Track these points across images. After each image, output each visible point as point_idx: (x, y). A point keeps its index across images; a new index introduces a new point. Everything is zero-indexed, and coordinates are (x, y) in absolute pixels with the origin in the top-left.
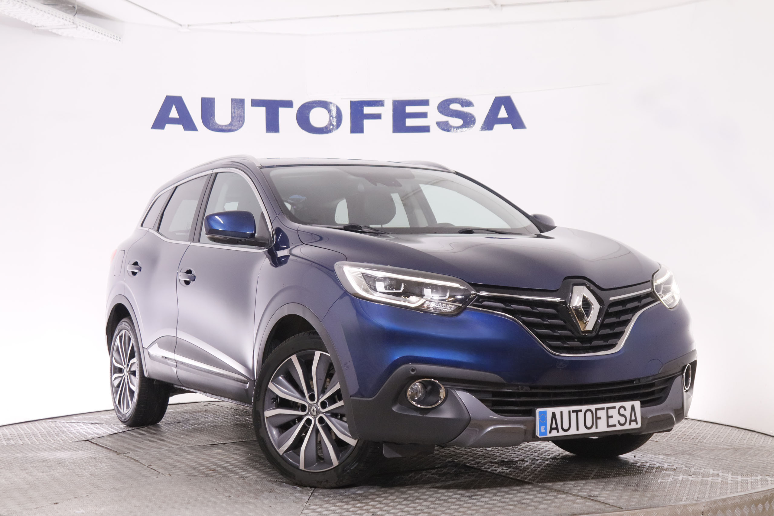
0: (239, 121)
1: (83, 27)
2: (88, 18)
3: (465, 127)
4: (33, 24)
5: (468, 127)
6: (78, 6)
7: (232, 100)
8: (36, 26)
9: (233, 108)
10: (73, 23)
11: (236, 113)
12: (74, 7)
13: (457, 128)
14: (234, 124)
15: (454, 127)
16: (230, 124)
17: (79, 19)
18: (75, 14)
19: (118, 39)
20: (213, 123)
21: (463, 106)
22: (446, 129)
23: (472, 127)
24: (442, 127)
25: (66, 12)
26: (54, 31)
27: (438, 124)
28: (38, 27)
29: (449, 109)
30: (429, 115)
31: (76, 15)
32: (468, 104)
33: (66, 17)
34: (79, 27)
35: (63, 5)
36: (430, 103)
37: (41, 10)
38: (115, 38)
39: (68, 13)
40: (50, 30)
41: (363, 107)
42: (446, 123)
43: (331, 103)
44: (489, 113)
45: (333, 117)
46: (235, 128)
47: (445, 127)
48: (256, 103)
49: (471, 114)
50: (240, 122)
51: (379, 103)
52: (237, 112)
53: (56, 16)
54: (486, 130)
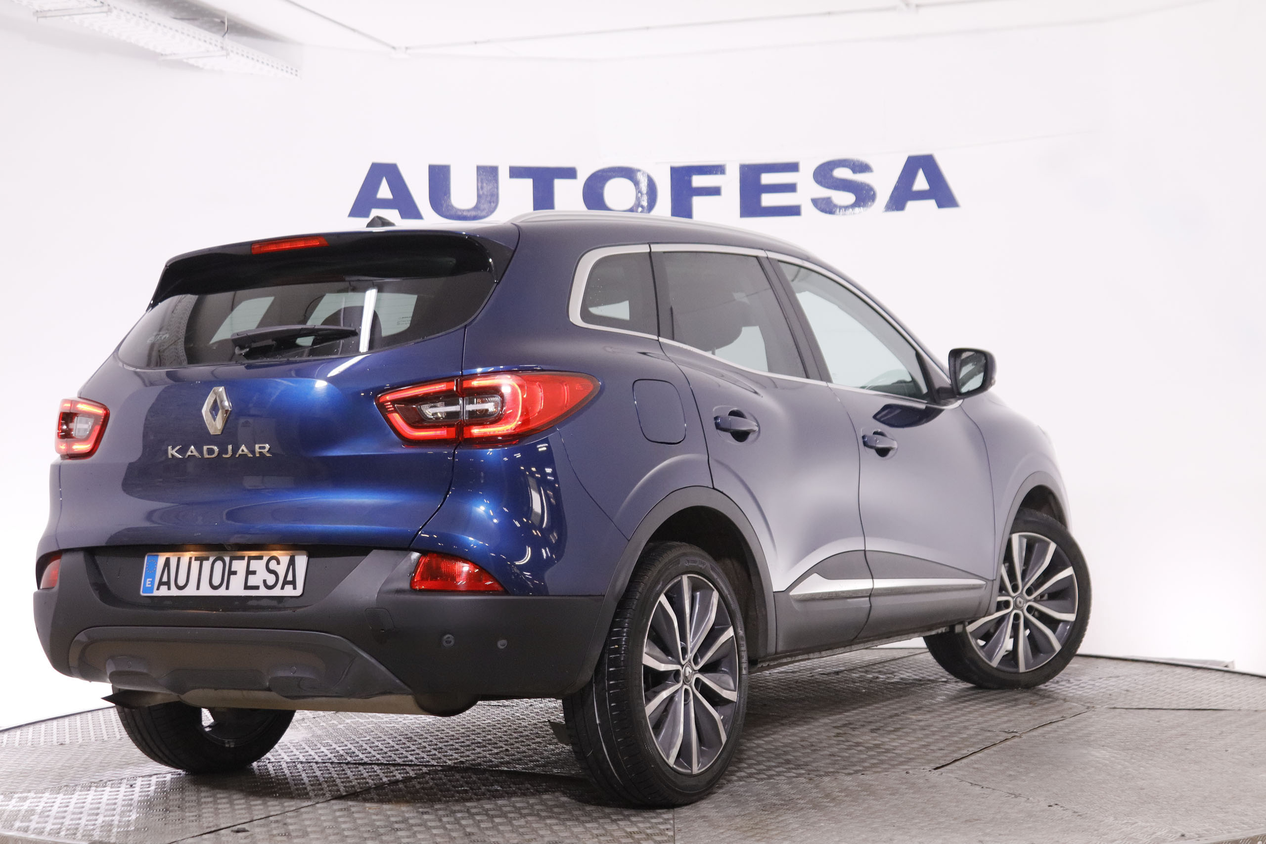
0: (490, 203)
1: (237, 53)
2: (245, 39)
3: (859, 206)
4: (159, 50)
5: (864, 206)
6: (228, 20)
7: (479, 168)
8: (163, 53)
9: (480, 180)
10: (222, 48)
11: (485, 189)
12: (223, 22)
13: (846, 208)
14: (482, 207)
15: (841, 208)
16: (476, 208)
17: (230, 42)
18: (225, 33)
19: (294, 72)
20: (448, 205)
21: (854, 172)
22: (828, 210)
23: (871, 206)
24: (820, 208)
25: (209, 29)
26: (191, 62)
27: (815, 202)
28: (166, 55)
29: (832, 176)
30: (799, 187)
31: (227, 35)
32: (862, 168)
33: (211, 39)
34: (231, 54)
35: (205, 19)
36: (801, 167)
37: (171, 29)
38: (289, 70)
39: (214, 33)
40: (185, 61)
41: (690, 177)
42: (828, 200)
43: (639, 171)
44: (898, 182)
45: (642, 194)
46: (484, 213)
47: (825, 206)
48: (517, 172)
49: (868, 185)
50: (492, 204)
51: (717, 170)
52: (487, 188)
53: (194, 37)
54: (893, 210)
